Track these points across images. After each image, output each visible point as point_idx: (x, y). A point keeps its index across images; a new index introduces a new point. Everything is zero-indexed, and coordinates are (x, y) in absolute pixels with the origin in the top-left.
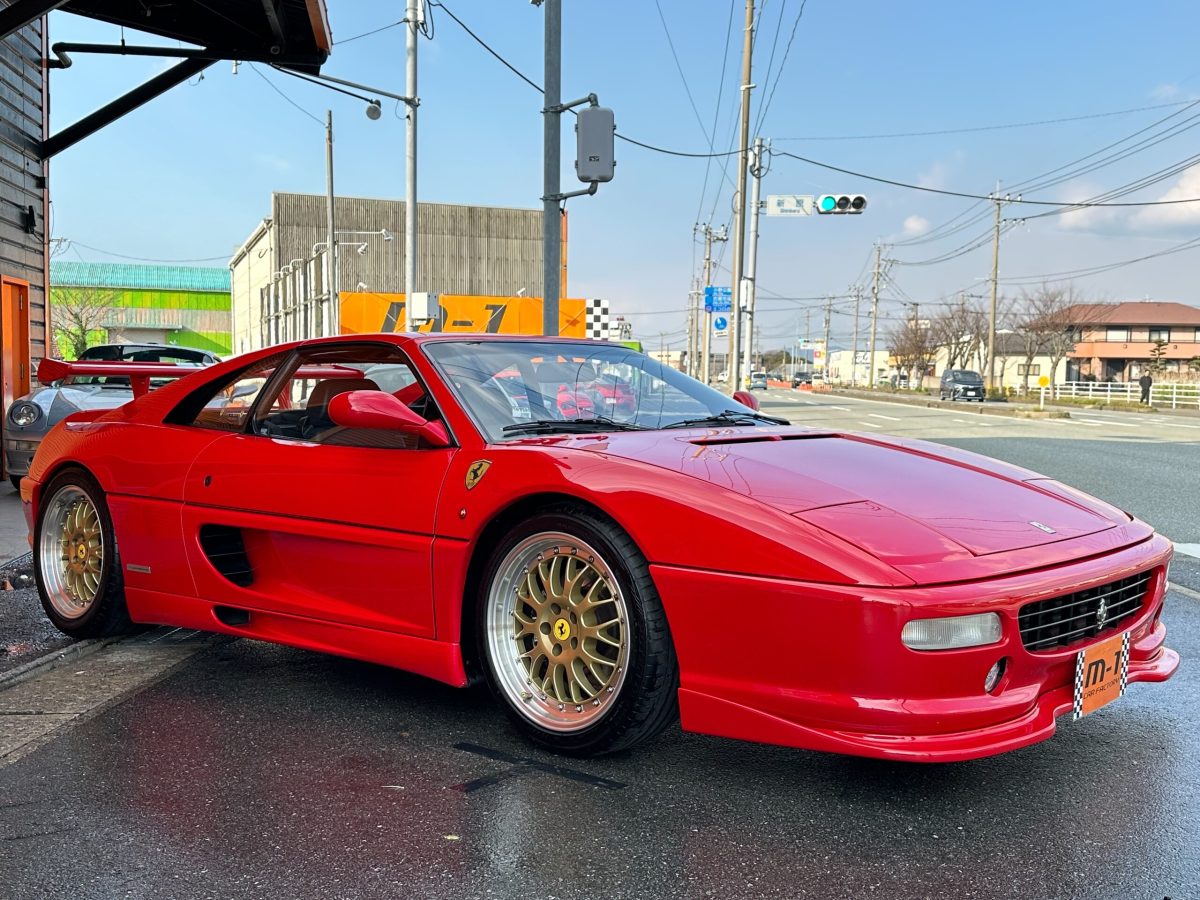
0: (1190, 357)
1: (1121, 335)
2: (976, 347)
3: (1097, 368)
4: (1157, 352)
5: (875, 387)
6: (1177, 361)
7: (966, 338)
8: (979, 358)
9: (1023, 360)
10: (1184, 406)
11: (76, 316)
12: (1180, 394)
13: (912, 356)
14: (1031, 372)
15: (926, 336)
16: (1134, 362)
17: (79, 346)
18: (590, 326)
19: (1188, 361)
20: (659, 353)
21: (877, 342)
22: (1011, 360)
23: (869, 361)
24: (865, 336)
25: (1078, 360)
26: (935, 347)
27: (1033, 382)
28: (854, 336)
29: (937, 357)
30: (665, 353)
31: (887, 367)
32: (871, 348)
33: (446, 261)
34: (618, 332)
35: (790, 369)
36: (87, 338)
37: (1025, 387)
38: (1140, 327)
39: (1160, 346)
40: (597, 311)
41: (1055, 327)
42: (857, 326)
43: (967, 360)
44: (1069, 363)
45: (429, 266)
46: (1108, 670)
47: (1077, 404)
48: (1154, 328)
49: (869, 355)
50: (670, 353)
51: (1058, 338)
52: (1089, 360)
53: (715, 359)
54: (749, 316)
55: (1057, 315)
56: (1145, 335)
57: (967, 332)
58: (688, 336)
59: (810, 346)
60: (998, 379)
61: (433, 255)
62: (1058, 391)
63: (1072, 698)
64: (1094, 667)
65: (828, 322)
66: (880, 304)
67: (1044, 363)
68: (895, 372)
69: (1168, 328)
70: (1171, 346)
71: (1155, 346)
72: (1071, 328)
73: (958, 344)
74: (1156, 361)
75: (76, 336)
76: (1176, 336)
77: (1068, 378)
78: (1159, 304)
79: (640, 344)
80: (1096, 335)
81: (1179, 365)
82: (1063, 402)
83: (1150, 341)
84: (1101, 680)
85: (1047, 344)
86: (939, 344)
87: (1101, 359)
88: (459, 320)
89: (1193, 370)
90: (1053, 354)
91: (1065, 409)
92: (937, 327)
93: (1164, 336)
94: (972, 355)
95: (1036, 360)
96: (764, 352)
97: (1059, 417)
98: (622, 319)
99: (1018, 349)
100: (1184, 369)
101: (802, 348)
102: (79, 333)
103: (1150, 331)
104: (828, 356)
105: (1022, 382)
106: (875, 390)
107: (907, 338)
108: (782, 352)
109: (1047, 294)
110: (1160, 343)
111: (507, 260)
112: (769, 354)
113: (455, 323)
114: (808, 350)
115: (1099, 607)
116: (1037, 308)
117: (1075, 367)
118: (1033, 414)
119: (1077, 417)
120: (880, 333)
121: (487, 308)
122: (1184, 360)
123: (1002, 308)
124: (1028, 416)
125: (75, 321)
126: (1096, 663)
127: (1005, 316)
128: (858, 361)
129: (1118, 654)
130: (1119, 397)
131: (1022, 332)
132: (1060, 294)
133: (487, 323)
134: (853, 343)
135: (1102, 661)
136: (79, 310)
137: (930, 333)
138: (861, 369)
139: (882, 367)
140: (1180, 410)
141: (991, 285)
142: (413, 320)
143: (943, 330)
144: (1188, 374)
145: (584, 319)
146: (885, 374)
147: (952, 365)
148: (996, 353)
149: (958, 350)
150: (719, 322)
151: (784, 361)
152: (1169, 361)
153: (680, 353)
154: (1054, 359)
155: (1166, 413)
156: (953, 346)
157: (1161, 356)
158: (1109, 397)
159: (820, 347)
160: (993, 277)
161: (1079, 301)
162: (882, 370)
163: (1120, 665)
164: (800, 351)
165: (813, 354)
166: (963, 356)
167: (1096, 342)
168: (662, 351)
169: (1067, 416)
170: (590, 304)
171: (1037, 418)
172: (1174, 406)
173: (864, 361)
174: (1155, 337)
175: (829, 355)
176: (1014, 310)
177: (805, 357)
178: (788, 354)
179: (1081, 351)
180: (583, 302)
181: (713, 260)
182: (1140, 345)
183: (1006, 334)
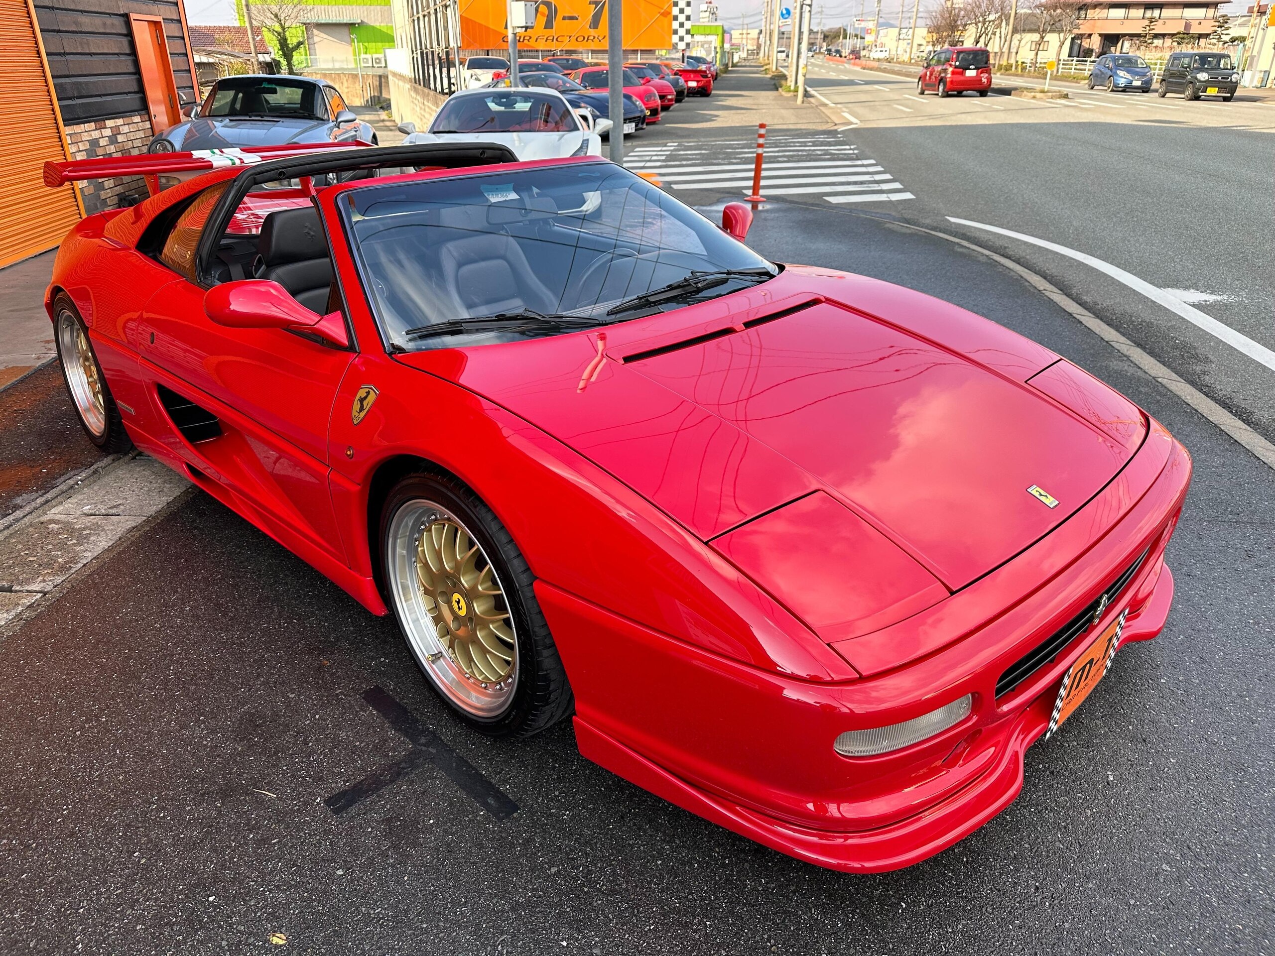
0: (1175, 32)
1: (1120, 13)
2: (999, 26)
3: (1095, 43)
4: (1148, 28)
5: (913, 61)
6: (1163, 36)
7: (992, 17)
8: (1000, 37)
9: (1036, 37)
11: (276, 16)
13: (945, 34)
14: (1041, 48)
15: (958, 16)
16: (1127, 37)
17: (282, 41)
18: (676, 18)
19: (1172, 35)
20: (740, 31)
21: (918, 20)
22: (1027, 37)
23: (910, 37)
24: (909, 15)
25: (1080, 36)
26: (966, 25)
28: (900, 15)
29: (967, 34)
30: (745, 32)
31: (924, 42)
32: (912, 25)
34: (708, 13)
35: (845, 44)
36: (287, 34)
37: (1035, 61)
38: (1137, 6)
39: (1151, 22)
40: (682, 4)
42: (903, 6)
43: (990, 39)
44: (1073, 39)
48: (1150, 6)
49: (911, 31)
50: (749, 31)
52: (1090, 35)
53: (785, 36)
54: (808, 8)
56: (1139, 13)
57: (993, 13)
58: (763, 17)
59: (863, 25)
60: (1014, 54)
62: (1061, 66)
67: (1053, 40)
68: (930, 48)
69: (1160, 6)
70: (1160, 22)
71: (1147, 22)
72: (1079, 8)
73: (984, 22)
74: (1145, 37)
75: (279, 34)
76: (1166, 13)
77: (1071, 54)
79: (723, 27)
80: (1099, 13)
81: (1164, 38)
83: (1143, 18)
85: (1058, 23)
86: (969, 22)
87: (1100, 35)
88: (567, 15)
89: (1175, 44)
90: (1060, 32)
92: (969, 8)
93: (1156, 13)
94: (994, 34)
95: (1047, 37)
96: (826, 29)
97: (1059, 98)
98: (710, 3)
99: (1034, 27)
100: (1168, 42)
101: (856, 26)
102: (280, 30)
103: (1145, 9)
104: (878, 33)
105: (1032, 57)
106: (913, 64)
107: (943, 18)
108: (840, 28)
110: (1152, 20)
112: (830, 30)
113: (564, 18)
114: (861, 28)
117: (1077, 43)
118: (1038, 95)
119: (1074, 96)
120: (920, 12)
121: (590, 4)
122: (1169, 34)
125: (275, 19)
128: (901, 37)
131: (1038, 11)
133: (590, 17)
134: (899, 21)
136: (278, 11)
137: (962, 13)
138: (903, 45)
139: (920, 43)
142: (514, 28)
143: (973, 11)
145: (670, 12)
146: (922, 48)
147: (977, 42)
148: (1015, 31)
149: (983, 30)
150: (784, 12)
151: (841, 37)
152: (1156, 36)
153: (757, 31)
154: (1062, 36)
156: (980, 25)
157: (1150, 32)
159: (871, 25)
162: (920, 45)
164: (855, 29)
165: (868, 31)
166: (987, 35)
167: (1099, 19)
168: (743, 29)
169: (1065, 94)
171: (1041, 99)
173: (906, 37)
174: (1149, 14)
175: (879, 31)
177: (858, 33)
178: (845, 30)
179: (1084, 27)
182: (1134, 21)
183: (1025, 14)
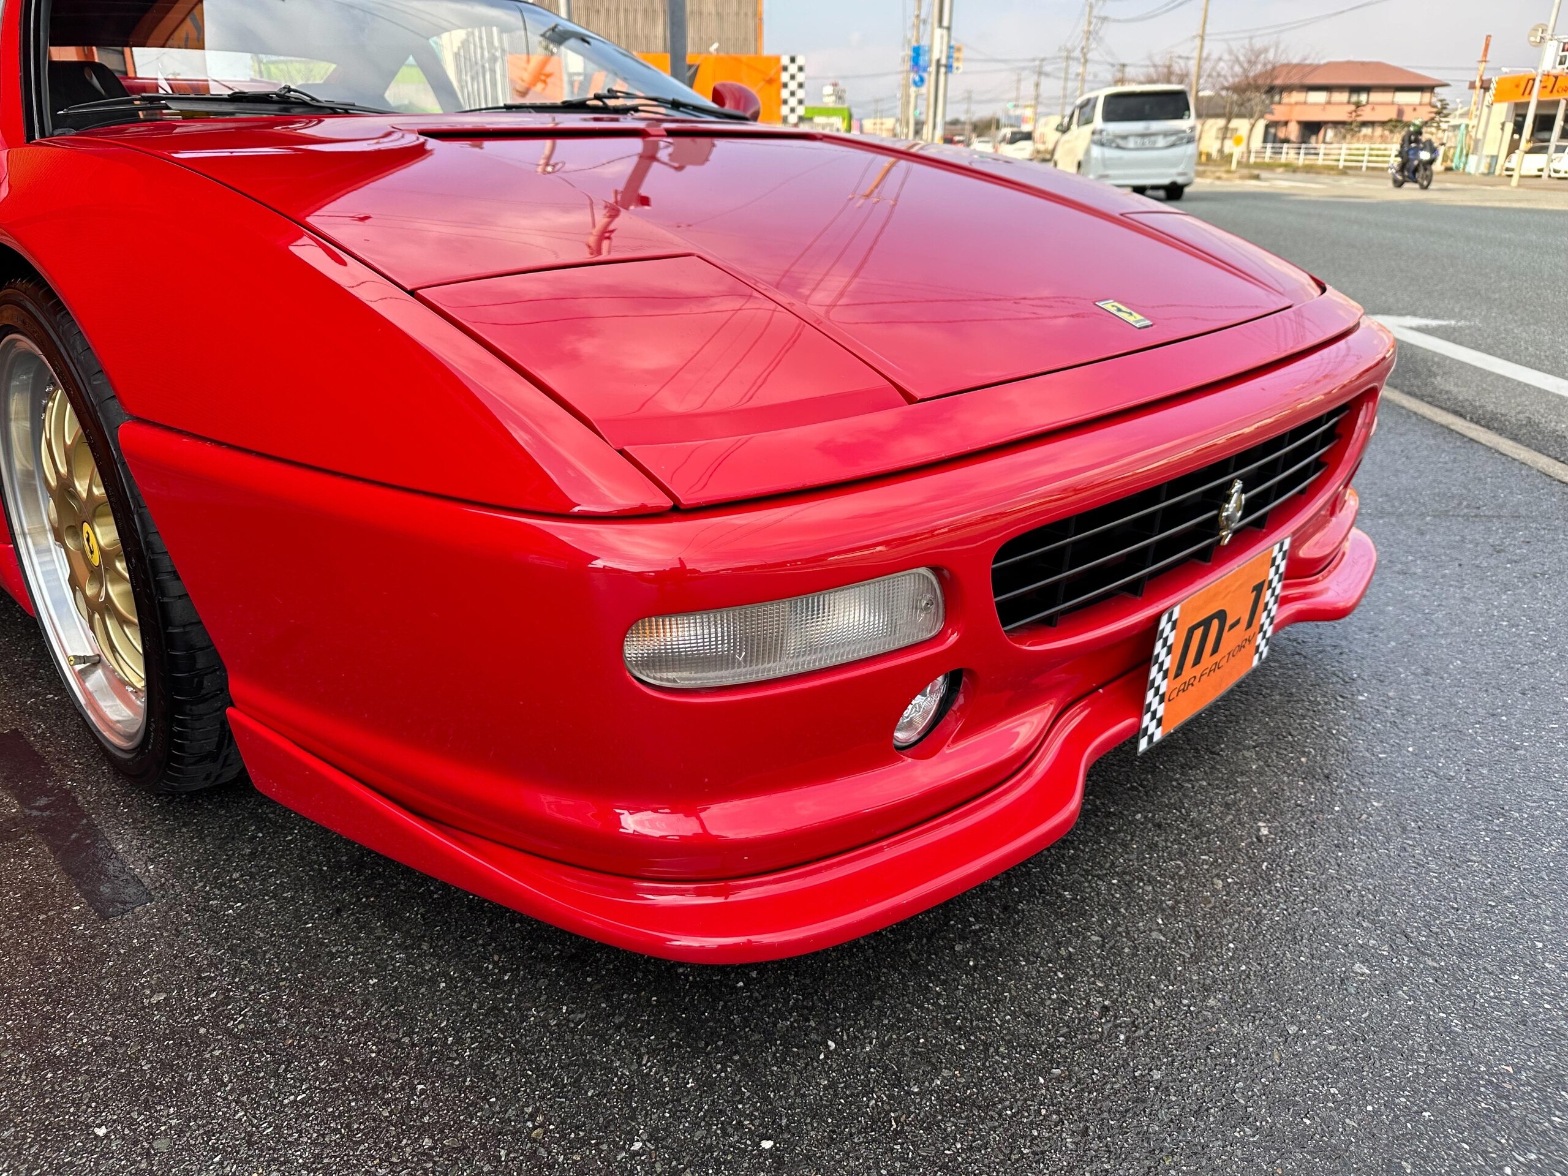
0: (1386, 119)
1: (1320, 97)
3: (1293, 131)
4: (1354, 114)
6: (1373, 123)
9: (1221, 122)
10: (1374, 169)
12: (1370, 155)
14: (1228, 136)
16: (1330, 125)
18: (785, 85)
19: (1383, 123)
22: (1211, 122)
25: (1276, 123)
27: (1229, 146)
28: (1062, 100)
30: (878, 120)
33: (639, 17)
34: (833, 97)
37: (1221, 151)
38: (1340, 88)
39: (1358, 107)
40: (793, 68)
41: (1257, 88)
42: (1065, 89)
44: (1267, 127)
45: (622, 23)
46: (1232, 626)
47: (1270, 167)
48: (1355, 89)
50: (884, 120)
51: (1258, 98)
52: (1286, 123)
54: (943, 70)
55: (1260, 75)
56: (1344, 97)
59: (1019, 112)
61: (626, 10)
62: (1253, 155)
63: (1140, 708)
64: (1198, 633)
65: (1037, 85)
66: (1089, 65)
67: (1241, 125)
69: (1367, 89)
70: (1369, 108)
71: (1353, 107)
72: (1271, 90)
74: (1351, 124)
76: (1375, 97)
77: (1265, 141)
78: (1363, 64)
80: (1296, 97)
81: (1374, 127)
82: (1257, 166)
83: (1349, 102)
84: (1215, 651)
85: (1247, 105)
87: (1300, 123)
89: (1387, 132)
90: (1251, 116)
91: (1256, 172)
93: (1363, 97)
95: (1235, 123)
97: (1249, 178)
99: (1219, 111)
100: (1379, 131)
103: (1350, 92)
104: (1036, 122)
105: (1219, 147)
109: (1252, 50)
110: (1358, 105)
111: (701, 13)
112: (981, 121)
114: (1016, 116)
115: (1227, 499)
116: (1242, 66)
117: (1272, 130)
118: (1224, 176)
119: (1266, 180)
122: (1379, 122)
123: (1207, 66)
124: (1219, 178)
126: (1206, 623)
127: (1209, 76)
129: (1259, 589)
130: (1311, 160)
131: (1224, 93)
132: (1266, 50)
134: (1059, 108)
135: (1221, 615)
140: (1370, 173)
141: (1198, 42)
144: (1382, 136)
145: (779, 78)
151: (993, 127)
152: (1364, 124)
153: (894, 120)
154: (1252, 121)
155: (1355, 176)
157: (1357, 119)
158: (1302, 160)
159: (1028, 112)
160: (1200, 32)
161: (1283, 60)
163: (1261, 606)
164: (1009, 117)
165: (1022, 119)
167: (1297, 103)
169: (1257, 177)
170: (785, 61)
171: (1228, 179)
172: (1364, 169)
174: (1354, 98)
176: (1218, 68)
177: (1013, 122)
178: (997, 120)
179: (1279, 113)
180: (778, 59)
181: (923, 16)
182: (1338, 107)
183: (1207, 96)
